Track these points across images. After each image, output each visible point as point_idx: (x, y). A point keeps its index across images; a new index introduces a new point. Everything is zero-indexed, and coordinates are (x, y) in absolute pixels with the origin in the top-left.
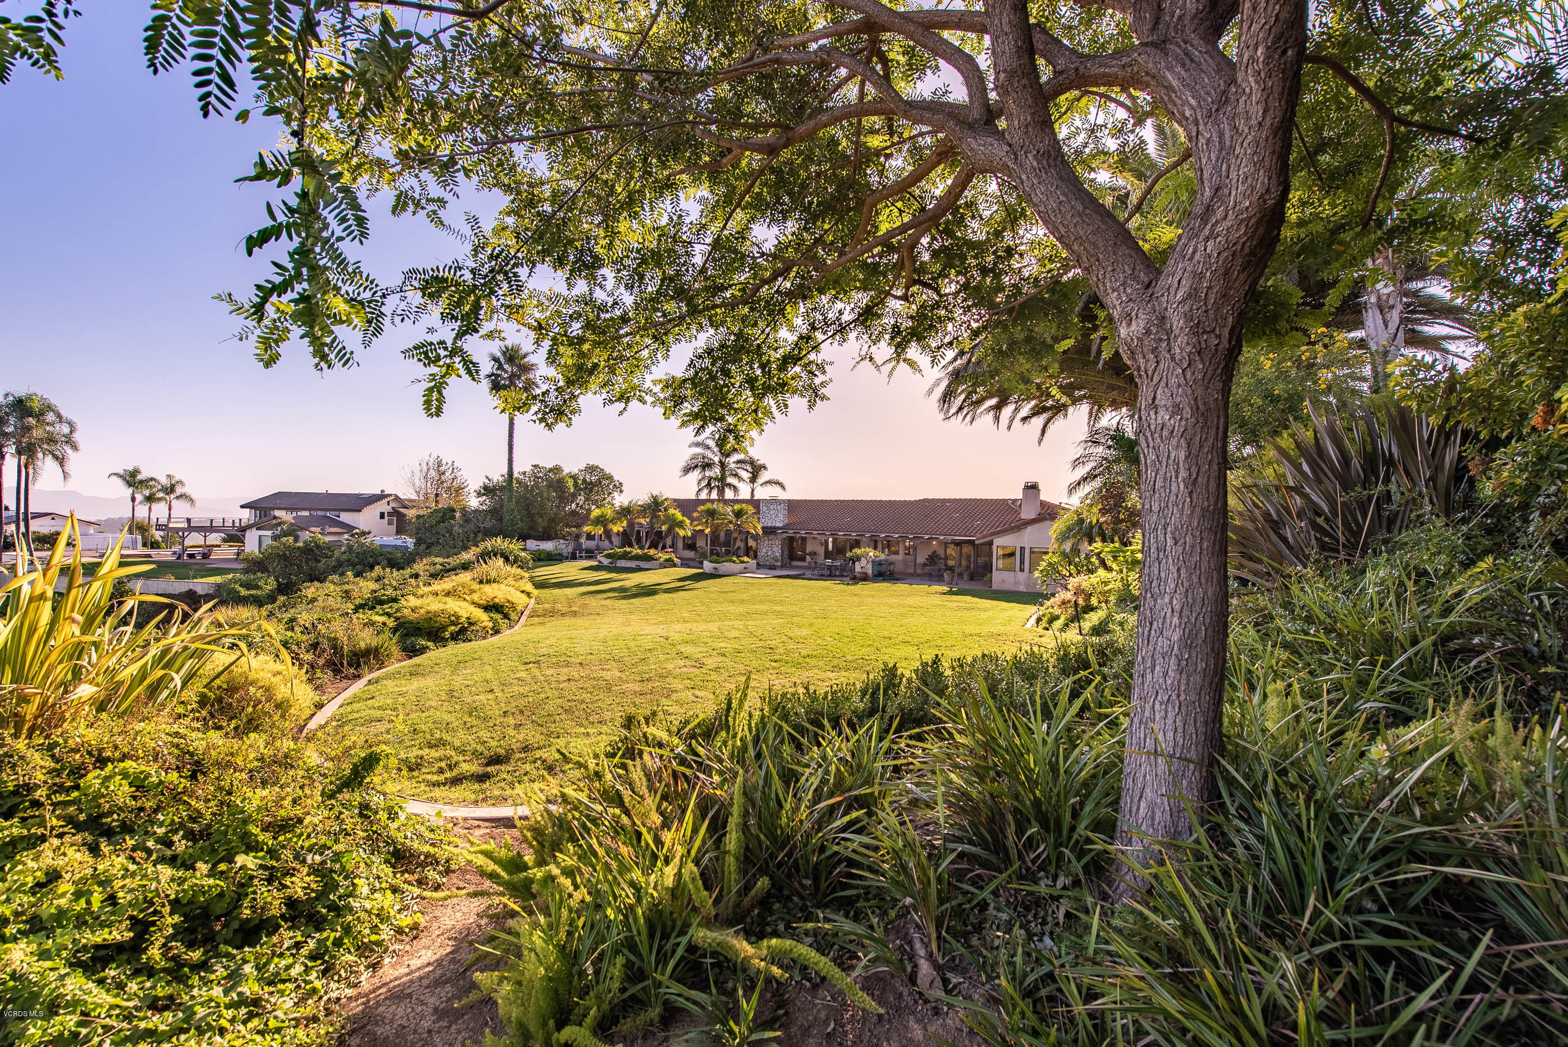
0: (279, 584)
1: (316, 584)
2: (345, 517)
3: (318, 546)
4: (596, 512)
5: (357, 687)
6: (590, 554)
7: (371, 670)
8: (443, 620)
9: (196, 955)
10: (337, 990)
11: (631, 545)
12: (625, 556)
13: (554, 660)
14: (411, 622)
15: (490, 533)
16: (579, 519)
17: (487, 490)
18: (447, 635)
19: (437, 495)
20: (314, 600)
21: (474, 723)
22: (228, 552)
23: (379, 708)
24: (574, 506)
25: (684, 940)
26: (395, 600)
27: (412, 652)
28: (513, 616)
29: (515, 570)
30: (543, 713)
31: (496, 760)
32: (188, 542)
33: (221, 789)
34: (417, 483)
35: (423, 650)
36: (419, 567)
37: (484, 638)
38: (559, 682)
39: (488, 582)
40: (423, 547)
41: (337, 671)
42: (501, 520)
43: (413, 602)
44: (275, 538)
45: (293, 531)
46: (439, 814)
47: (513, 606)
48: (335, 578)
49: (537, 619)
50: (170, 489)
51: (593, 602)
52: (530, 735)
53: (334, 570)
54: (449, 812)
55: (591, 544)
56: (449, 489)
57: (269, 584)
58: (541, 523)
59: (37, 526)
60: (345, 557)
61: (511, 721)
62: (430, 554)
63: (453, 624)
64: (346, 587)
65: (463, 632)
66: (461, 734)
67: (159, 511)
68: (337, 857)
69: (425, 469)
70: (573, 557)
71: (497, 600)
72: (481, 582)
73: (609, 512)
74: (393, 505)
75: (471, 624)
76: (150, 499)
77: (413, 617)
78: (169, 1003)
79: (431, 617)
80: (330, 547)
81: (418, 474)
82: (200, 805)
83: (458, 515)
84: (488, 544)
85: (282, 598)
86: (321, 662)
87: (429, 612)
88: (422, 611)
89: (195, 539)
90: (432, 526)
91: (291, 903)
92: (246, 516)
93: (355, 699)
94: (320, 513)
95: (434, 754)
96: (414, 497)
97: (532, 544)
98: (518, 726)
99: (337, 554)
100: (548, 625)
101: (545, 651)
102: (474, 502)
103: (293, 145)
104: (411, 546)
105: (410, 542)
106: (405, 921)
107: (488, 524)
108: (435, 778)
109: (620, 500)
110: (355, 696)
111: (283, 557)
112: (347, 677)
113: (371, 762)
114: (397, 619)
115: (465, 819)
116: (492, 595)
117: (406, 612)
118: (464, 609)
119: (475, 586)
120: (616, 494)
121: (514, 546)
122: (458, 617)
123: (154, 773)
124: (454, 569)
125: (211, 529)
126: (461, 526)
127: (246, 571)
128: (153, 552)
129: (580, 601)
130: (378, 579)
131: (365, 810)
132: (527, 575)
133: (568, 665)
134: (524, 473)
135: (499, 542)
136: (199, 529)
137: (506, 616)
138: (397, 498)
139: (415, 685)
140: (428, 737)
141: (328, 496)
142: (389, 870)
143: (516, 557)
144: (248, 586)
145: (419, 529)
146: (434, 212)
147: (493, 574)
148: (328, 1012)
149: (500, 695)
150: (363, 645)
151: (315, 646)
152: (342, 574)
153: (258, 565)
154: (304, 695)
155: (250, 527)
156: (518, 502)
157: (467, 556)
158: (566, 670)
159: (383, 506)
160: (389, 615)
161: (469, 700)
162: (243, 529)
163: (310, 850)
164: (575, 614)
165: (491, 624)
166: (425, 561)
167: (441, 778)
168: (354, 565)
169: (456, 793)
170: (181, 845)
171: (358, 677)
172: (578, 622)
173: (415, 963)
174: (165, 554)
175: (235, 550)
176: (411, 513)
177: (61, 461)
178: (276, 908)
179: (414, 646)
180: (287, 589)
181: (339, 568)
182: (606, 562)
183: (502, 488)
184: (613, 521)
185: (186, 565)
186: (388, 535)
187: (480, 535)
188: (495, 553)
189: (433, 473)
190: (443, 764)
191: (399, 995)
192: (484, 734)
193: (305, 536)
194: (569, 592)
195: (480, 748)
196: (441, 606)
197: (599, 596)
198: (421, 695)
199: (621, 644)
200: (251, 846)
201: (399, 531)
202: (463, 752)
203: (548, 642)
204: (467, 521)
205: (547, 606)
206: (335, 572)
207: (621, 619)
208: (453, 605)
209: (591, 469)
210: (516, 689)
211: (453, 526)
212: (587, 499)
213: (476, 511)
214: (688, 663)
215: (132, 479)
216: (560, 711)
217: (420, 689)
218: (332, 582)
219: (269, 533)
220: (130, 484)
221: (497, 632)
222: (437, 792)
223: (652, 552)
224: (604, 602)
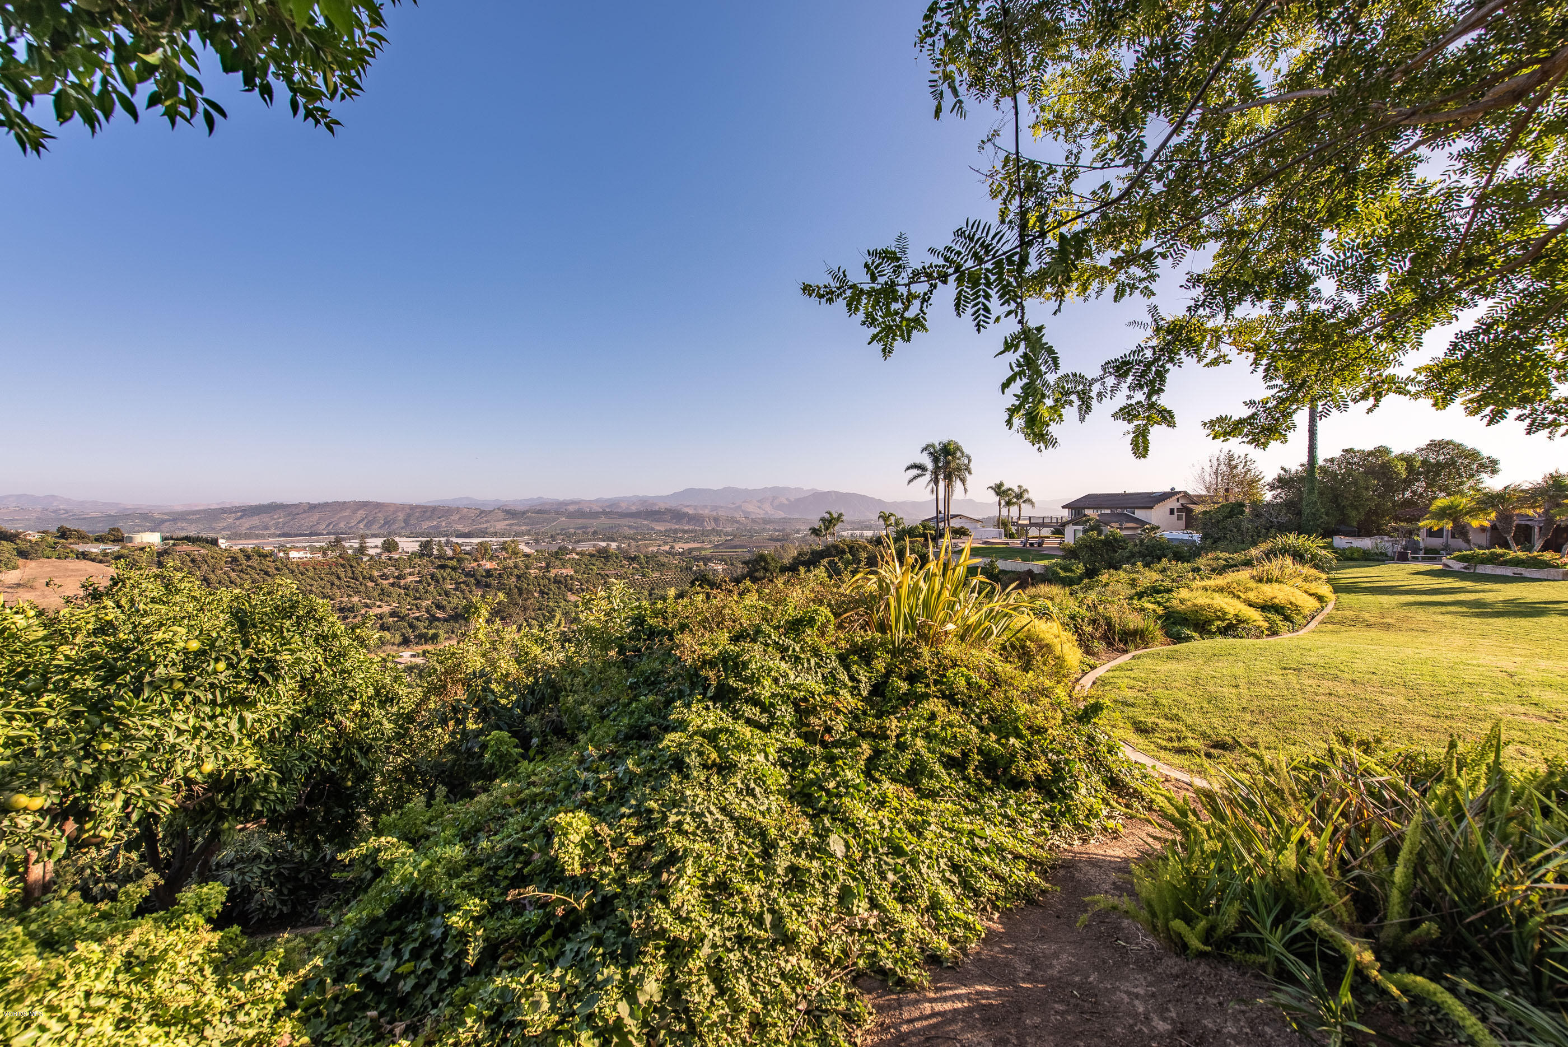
0: (1087, 569)
1: (1112, 571)
2: (1139, 514)
3: (1115, 539)
4: (1442, 501)
5: (1125, 658)
6: (1432, 554)
7: (1137, 648)
8: (1209, 614)
9: (988, 782)
10: (1056, 840)
11: (1506, 545)
12: (1493, 560)
13: (1320, 671)
14: (1179, 613)
15: (1284, 529)
16: (1413, 510)
17: (1283, 482)
18: (1213, 628)
19: (1227, 490)
20: (1106, 585)
21: (1211, 709)
22: (1053, 542)
23: (1134, 679)
24: (1408, 494)
25: (1304, 922)
26: (1169, 591)
27: (1178, 639)
28: (1298, 619)
29: (1307, 570)
30: (1284, 718)
31: (1222, 746)
32: (1030, 534)
33: (1007, 697)
34: (1208, 479)
35: (1188, 639)
36: (1202, 562)
37: (1258, 637)
38: (1316, 694)
39: (1269, 581)
40: (1209, 541)
41: (1110, 644)
42: (1299, 513)
43: (1184, 593)
44: (1085, 532)
45: (1097, 527)
46: (1154, 767)
47: (1297, 609)
48: (1128, 567)
49: (1330, 627)
50: (1019, 496)
51: (1421, 615)
52: (1263, 734)
53: (1128, 560)
54: (1166, 770)
55: (1436, 542)
56: (1241, 483)
57: (1080, 569)
58: (1355, 517)
59: (955, 523)
60: (1136, 549)
61: (1248, 717)
62: (1215, 549)
63: (1219, 618)
64: (1134, 576)
65: (1232, 628)
66: (1195, 715)
67: (1014, 510)
68: (1067, 762)
69: (1215, 463)
70: (1402, 558)
71: (1277, 601)
72: (1260, 581)
73: (1464, 502)
74: (1181, 501)
75: (1240, 621)
76: (1009, 504)
77: (1181, 608)
78: (975, 800)
79: (1197, 610)
80: (1124, 540)
81: (1208, 469)
82: (996, 703)
83: (1247, 510)
84: (1280, 541)
85: (1086, 581)
86: (1098, 635)
87: (1195, 605)
88: (1189, 604)
89: (1033, 532)
90: (1218, 522)
91: (1038, 778)
92: (1065, 513)
93: (1119, 668)
94: (1119, 511)
95: (1168, 724)
96: (1204, 493)
97: (1341, 541)
98: (1253, 724)
99: (1130, 546)
100: (1343, 635)
101: (1312, 660)
102: (1268, 496)
103: (1020, 326)
104: (1198, 541)
105: (1197, 537)
106: (1111, 824)
107: (1283, 519)
108: (1164, 743)
109: (1493, 484)
110: (1119, 666)
111: (1090, 548)
112: (1117, 650)
113: (1096, 709)
114: (1166, 608)
115: (1177, 780)
116: (1271, 595)
117: (1175, 602)
118: (1232, 607)
119: (1252, 584)
120: (1484, 476)
121: (1313, 544)
122: (1225, 613)
123: (975, 677)
124: (1236, 566)
125: (1041, 525)
126: (1251, 521)
127: (1064, 558)
128: (1010, 541)
129: (1403, 612)
130: (1164, 570)
131: (1091, 739)
132: (1324, 576)
133: (1336, 678)
134: (1332, 460)
135: (1292, 539)
136: (1036, 525)
137: (1287, 618)
138: (1186, 495)
139: (1170, 666)
140: (1167, 710)
141: (1125, 496)
142: (1104, 788)
143: (1314, 556)
144: (1065, 569)
145: (1205, 524)
146: (1146, 288)
147: (1276, 573)
148: (1050, 849)
149: (1244, 691)
150: (1131, 626)
151: (1094, 622)
152: (1134, 564)
153: (1071, 554)
154: (1073, 655)
155: (1068, 523)
156: (1321, 494)
157: (1254, 552)
158: (1330, 683)
159: (1173, 503)
160: (1159, 604)
161: (1212, 689)
162: (1064, 525)
163: (1052, 751)
164: (1388, 627)
165: (1266, 625)
166: (1210, 556)
167: (1170, 745)
168: (1144, 556)
169: (1179, 760)
170: (985, 722)
171: (1126, 651)
172: (1389, 637)
173: (1110, 852)
174: (1016, 543)
175: (1058, 541)
176: (1198, 509)
177: (963, 481)
178: (1029, 776)
179: (1179, 634)
180: (1091, 573)
181: (1131, 559)
182: (1457, 566)
183: (1301, 479)
184: (1472, 512)
185: (1028, 551)
186: (1176, 530)
187: (1273, 531)
188: (1284, 551)
189: (1223, 468)
190: (1174, 735)
191: (1094, 863)
192: (1216, 722)
193: (1108, 529)
194: (1385, 599)
195: (1209, 731)
196: (1208, 601)
197: (1432, 609)
198: (1170, 674)
199: (1427, 669)
200: (1019, 736)
201: (1188, 526)
202: (1193, 731)
203: (1321, 651)
204: (1258, 515)
205: (1347, 613)
206: (1128, 562)
207: (1460, 641)
208: (1221, 601)
209: (1437, 446)
210: (1263, 691)
211: (1241, 521)
212: (1429, 485)
213: (1269, 504)
214: (1532, 710)
215: (999, 490)
216: (1308, 722)
217: (1170, 671)
218: (1125, 571)
219: (1080, 528)
220: (998, 494)
221: (1275, 633)
222: (1162, 754)
223: (1548, 556)
224: (1439, 618)
